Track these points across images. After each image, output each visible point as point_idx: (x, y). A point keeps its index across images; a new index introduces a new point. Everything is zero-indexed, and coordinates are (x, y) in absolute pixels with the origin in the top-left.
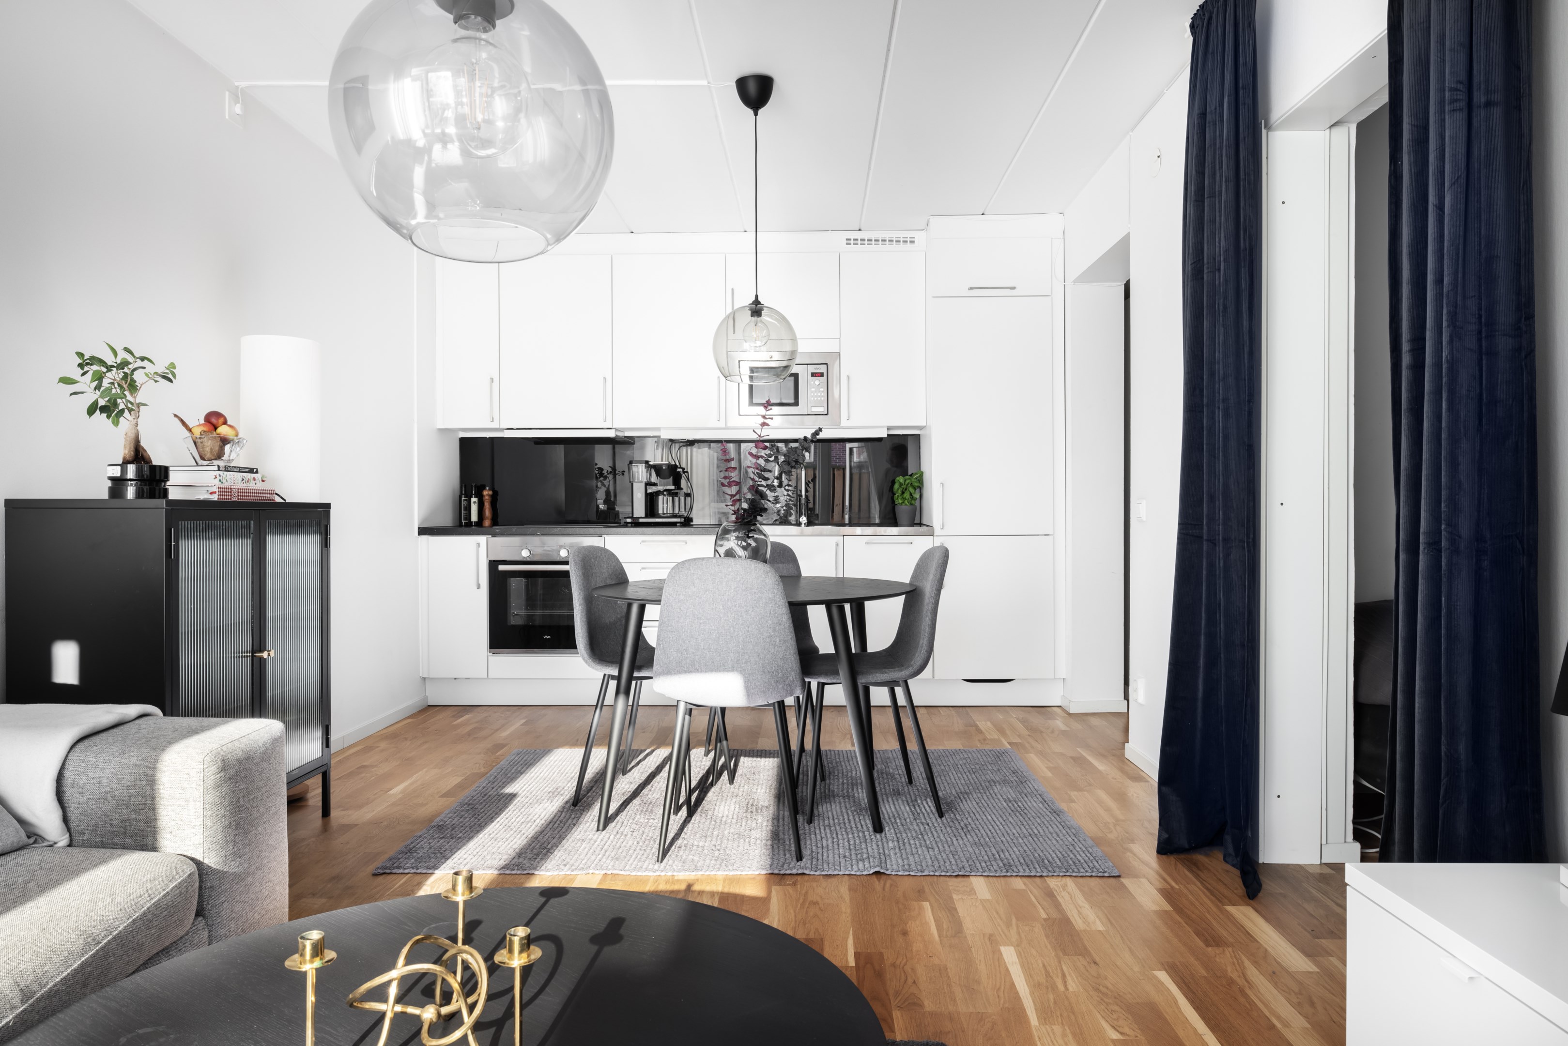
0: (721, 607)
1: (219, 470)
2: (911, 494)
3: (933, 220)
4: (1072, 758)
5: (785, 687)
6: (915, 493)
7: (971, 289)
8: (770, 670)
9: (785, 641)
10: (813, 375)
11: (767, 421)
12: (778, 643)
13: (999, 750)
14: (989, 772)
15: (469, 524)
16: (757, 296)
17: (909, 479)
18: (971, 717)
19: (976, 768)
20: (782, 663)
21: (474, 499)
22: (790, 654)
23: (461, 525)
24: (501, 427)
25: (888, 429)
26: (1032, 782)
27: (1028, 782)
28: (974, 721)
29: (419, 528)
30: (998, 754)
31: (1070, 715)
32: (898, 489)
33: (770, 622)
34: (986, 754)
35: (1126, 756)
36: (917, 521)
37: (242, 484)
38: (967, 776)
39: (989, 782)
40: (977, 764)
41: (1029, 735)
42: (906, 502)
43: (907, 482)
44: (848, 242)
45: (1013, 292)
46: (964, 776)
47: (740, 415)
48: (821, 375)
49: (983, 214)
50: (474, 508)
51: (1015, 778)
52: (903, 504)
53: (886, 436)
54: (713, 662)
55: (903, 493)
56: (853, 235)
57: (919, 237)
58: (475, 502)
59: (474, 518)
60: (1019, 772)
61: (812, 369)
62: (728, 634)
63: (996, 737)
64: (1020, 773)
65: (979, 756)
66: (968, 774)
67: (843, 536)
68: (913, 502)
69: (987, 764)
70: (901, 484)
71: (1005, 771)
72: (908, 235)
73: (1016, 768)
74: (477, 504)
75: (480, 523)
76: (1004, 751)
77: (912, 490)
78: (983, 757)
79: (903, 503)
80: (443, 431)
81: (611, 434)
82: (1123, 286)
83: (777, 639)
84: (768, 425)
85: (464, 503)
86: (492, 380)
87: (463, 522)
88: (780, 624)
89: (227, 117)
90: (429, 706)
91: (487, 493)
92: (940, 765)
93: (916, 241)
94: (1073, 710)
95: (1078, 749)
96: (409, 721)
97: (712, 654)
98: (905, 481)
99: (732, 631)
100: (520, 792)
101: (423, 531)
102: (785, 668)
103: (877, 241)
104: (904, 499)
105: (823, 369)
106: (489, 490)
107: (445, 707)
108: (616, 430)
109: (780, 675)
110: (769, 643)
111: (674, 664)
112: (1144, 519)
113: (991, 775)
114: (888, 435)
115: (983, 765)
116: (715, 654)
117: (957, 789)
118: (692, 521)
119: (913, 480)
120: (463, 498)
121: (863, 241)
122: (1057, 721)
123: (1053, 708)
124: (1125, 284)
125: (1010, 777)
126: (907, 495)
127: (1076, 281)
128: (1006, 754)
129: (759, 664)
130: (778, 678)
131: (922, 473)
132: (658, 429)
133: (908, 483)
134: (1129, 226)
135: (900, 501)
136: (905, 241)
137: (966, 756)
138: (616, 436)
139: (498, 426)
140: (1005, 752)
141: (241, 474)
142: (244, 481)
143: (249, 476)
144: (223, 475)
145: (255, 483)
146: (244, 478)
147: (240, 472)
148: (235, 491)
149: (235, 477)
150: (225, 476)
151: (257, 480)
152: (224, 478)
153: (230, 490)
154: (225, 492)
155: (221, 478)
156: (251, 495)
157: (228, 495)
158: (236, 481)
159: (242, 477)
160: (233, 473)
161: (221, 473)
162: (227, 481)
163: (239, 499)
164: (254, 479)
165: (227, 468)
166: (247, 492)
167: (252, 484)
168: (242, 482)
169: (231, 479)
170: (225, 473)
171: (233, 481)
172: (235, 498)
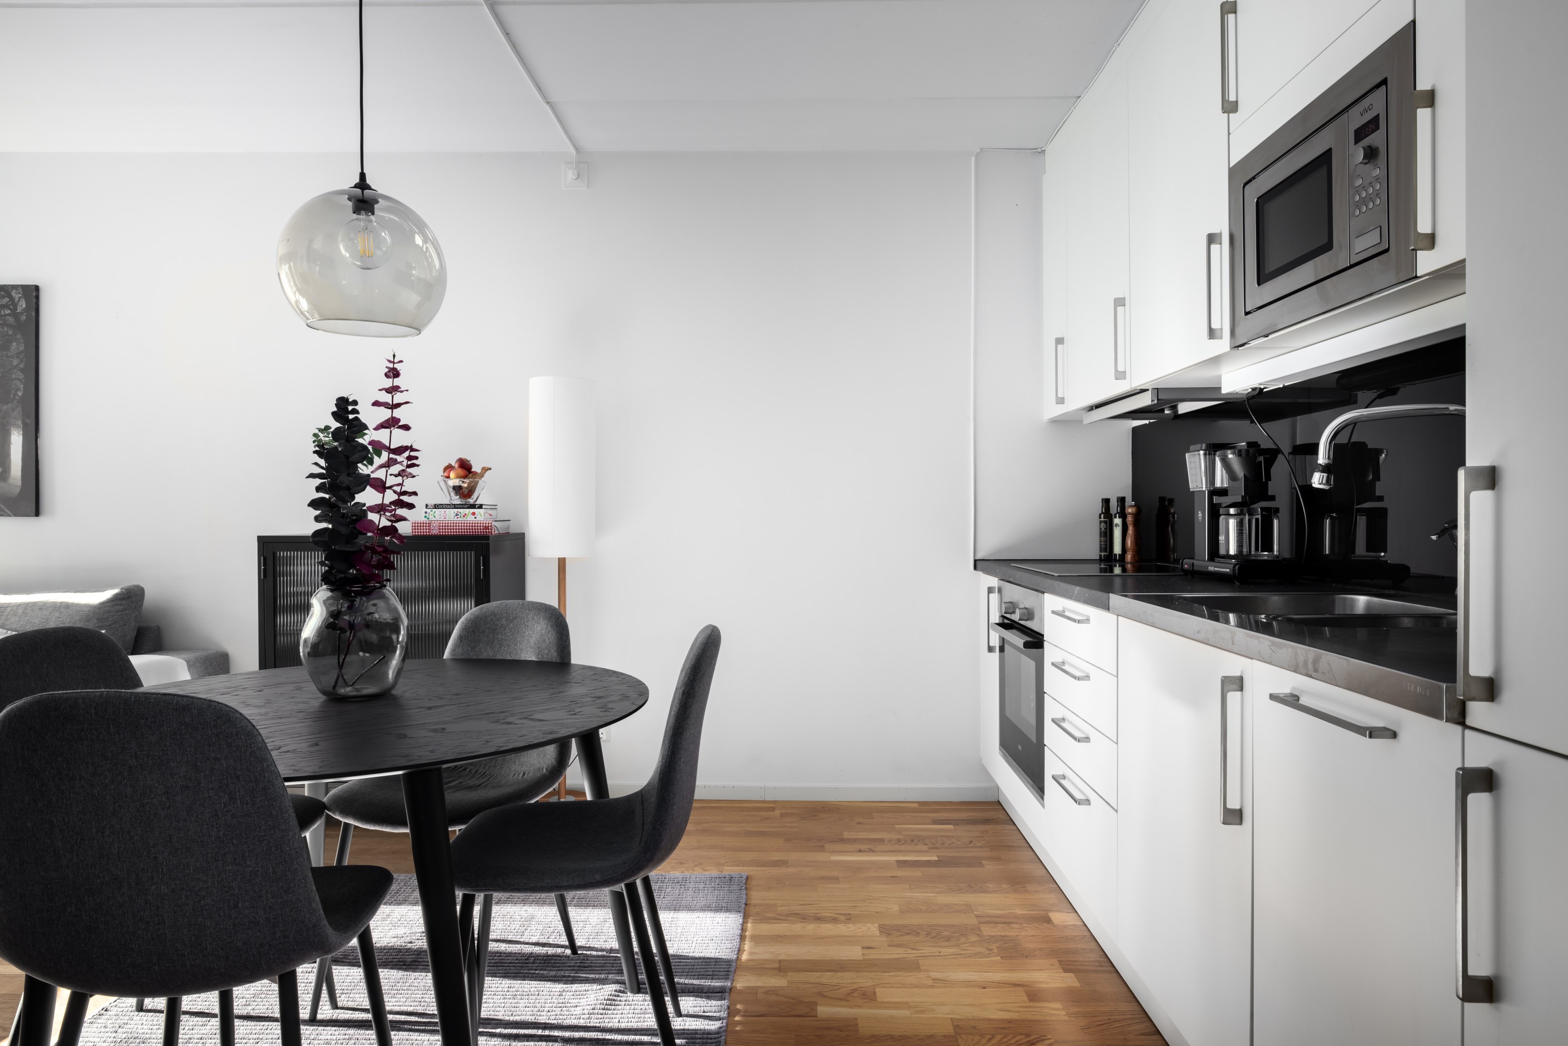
10: (1360, 134)
16: (363, 176)
21: (1116, 520)
23: (1100, 559)
29: (976, 561)
47: (1245, 313)
48: (1376, 125)
50: (1117, 534)
58: (1118, 525)
59: (1117, 548)
61: (1357, 118)
74: (1120, 529)
85: (1102, 526)
87: (1102, 554)
90: (997, 800)
91: (1130, 510)
105: (1378, 104)
106: (1133, 505)
120: (1102, 519)
141: (456, 510)
142: (459, 516)
143: (467, 511)
144: (431, 513)
145: (475, 518)
146: (459, 513)
147: (455, 508)
148: (434, 525)
149: (447, 513)
150: (433, 513)
151: (479, 515)
152: (432, 515)
153: (427, 525)
154: (420, 526)
155: (427, 515)
156: (457, 528)
157: (426, 529)
158: (447, 517)
159: (456, 512)
160: (445, 510)
161: (428, 511)
162: (435, 517)
163: (440, 532)
164: (474, 514)
165: (438, 506)
166: (451, 526)
167: (471, 518)
168: (456, 517)
169: (440, 515)
170: (434, 510)
171: (442, 517)
172: (434, 532)
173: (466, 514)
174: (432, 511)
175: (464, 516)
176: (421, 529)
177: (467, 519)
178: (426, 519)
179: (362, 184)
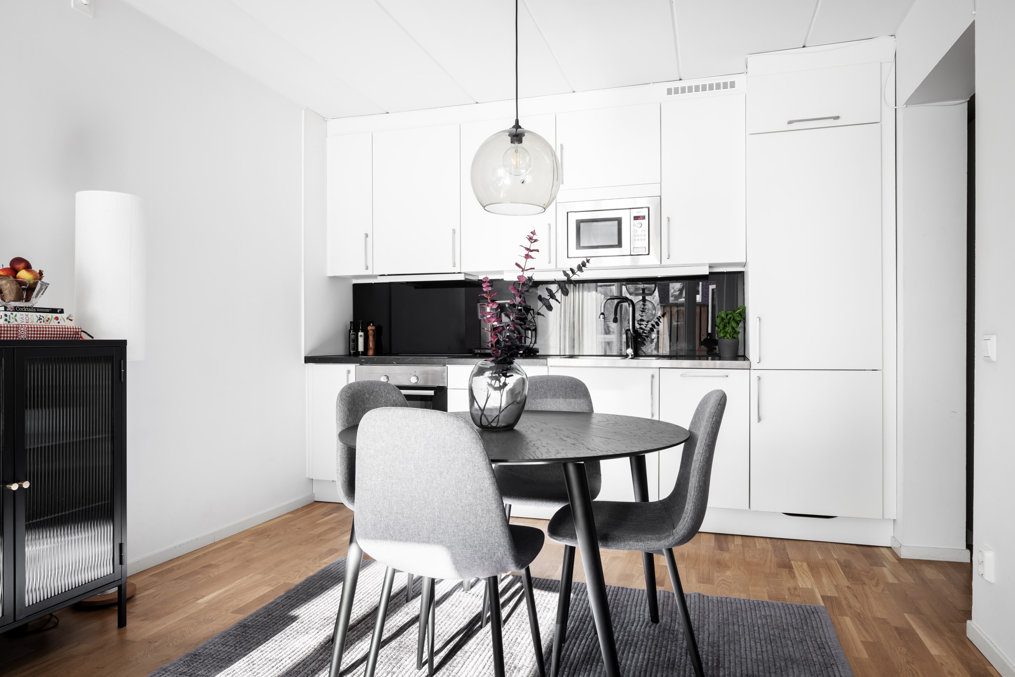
0: (412, 467)
1: (5, 310)
2: (733, 328)
3: (752, 60)
4: (897, 629)
5: (494, 564)
6: (737, 327)
7: (790, 122)
8: (472, 545)
9: (489, 511)
10: (636, 218)
11: (530, 253)
12: (480, 512)
13: (808, 608)
14: (789, 643)
15: (357, 354)
16: (517, 121)
17: (731, 313)
18: (787, 555)
19: (774, 635)
20: (487, 535)
21: (361, 333)
22: (496, 526)
23: (350, 354)
24: (374, 274)
25: (710, 267)
26: (840, 667)
27: (835, 667)
28: (789, 561)
29: (305, 357)
30: (806, 614)
31: (902, 561)
32: (720, 323)
33: (469, 487)
34: (791, 611)
35: (968, 635)
36: (741, 353)
37: (39, 323)
38: (761, 646)
39: (785, 660)
40: (778, 628)
41: (848, 587)
42: (728, 336)
43: (729, 316)
44: (669, 92)
45: (837, 122)
46: (758, 645)
47: (568, 257)
48: (643, 218)
49: (804, 47)
50: (361, 341)
51: (819, 657)
52: (725, 338)
53: (708, 273)
54: (407, 529)
55: (725, 326)
56: (673, 85)
57: (739, 80)
58: (361, 336)
59: (361, 348)
60: (826, 647)
61: (636, 213)
62: (421, 498)
63: (810, 586)
64: (828, 651)
65: (783, 615)
66: (763, 642)
67: (660, 368)
68: (735, 336)
69: (790, 628)
70: (723, 319)
71: (809, 643)
72: (728, 79)
73: (824, 639)
74: (363, 337)
75: (365, 353)
76: (813, 610)
77: (734, 324)
78: (788, 616)
79: (725, 336)
80: (335, 279)
81: (461, 277)
82: (966, 104)
83: (479, 508)
84: (531, 257)
85: (352, 337)
86: (367, 235)
87: (352, 352)
88: (481, 490)
89: (72, 6)
90: (315, 501)
91: (371, 328)
92: (733, 625)
93: (736, 85)
94: (905, 554)
95: (905, 615)
96: (289, 515)
97: (405, 520)
98: (727, 316)
99: (426, 496)
100: (302, 615)
101: (308, 360)
102: (490, 542)
103: (697, 89)
104: (726, 333)
105: (644, 212)
106: (373, 325)
107: (327, 504)
108: (465, 274)
109: (485, 550)
110: (470, 512)
111: (370, 527)
112: (994, 358)
113: (791, 649)
114: (709, 272)
115: (784, 630)
116: (408, 520)
117: (744, 668)
118: (538, 352)
119: (735, 315)
120: (352, 333)
121: (683, 90)
122: (884, 568)
123: (881, 549)
124: (969, 102)
125: (814, 655)
126: (729, 329)
127: (909, 102)
128: (816, 616)
129: (459, 536)
130: (483, 553)
131: (745, 307)
132: (501, 272)
133: (730, 318)
134: (974, 12)
135: (722, 335)
136: (725, 86)
137: (768, 613)
138: (465, 278)
139: (371, 273)
140: (815, 611)
141: (38, 314)
142: (42, 321)
143: (50, 315)
144: (11, 315)
145: (59, 323)
146: (42, 317)
147: (36, 312)
148: (22, 329)
149: (30, 316)
150: (13, 316)
151: (62, 320)
152: (13, 318)
153: (15, 329)
154: (7, 331)
155: (8, 318)
156: (47, 332)
157: (13, 334)
158: (30, 321)
159: (39, 316)
160: (27, 313)
161: (8, 313)
162: (16, 320)
163: (28, 337)
164: (57, 318)
165: (18, 309)
166: (40, 331)
167: (54, 323)
168: (39, 321)
169: (22, 318)
170: (15, 313)
171: (25, 321)
172: (22, 337)
173: (49, 319)
174: (12, 314)
175: (47, 321)
176: (7, 334)
177: (50, 324)
178: (7, 323)
179: (517, 126)
